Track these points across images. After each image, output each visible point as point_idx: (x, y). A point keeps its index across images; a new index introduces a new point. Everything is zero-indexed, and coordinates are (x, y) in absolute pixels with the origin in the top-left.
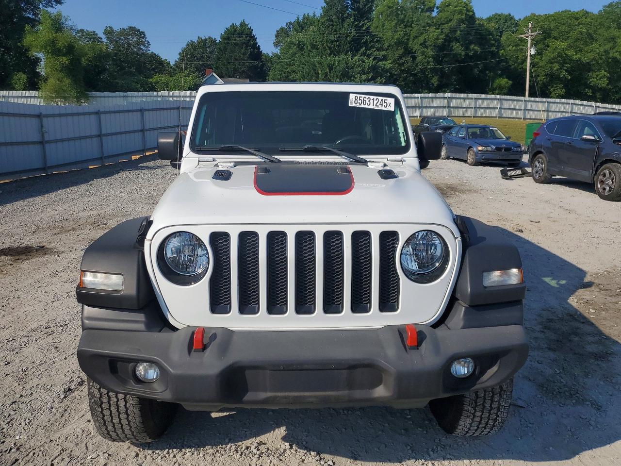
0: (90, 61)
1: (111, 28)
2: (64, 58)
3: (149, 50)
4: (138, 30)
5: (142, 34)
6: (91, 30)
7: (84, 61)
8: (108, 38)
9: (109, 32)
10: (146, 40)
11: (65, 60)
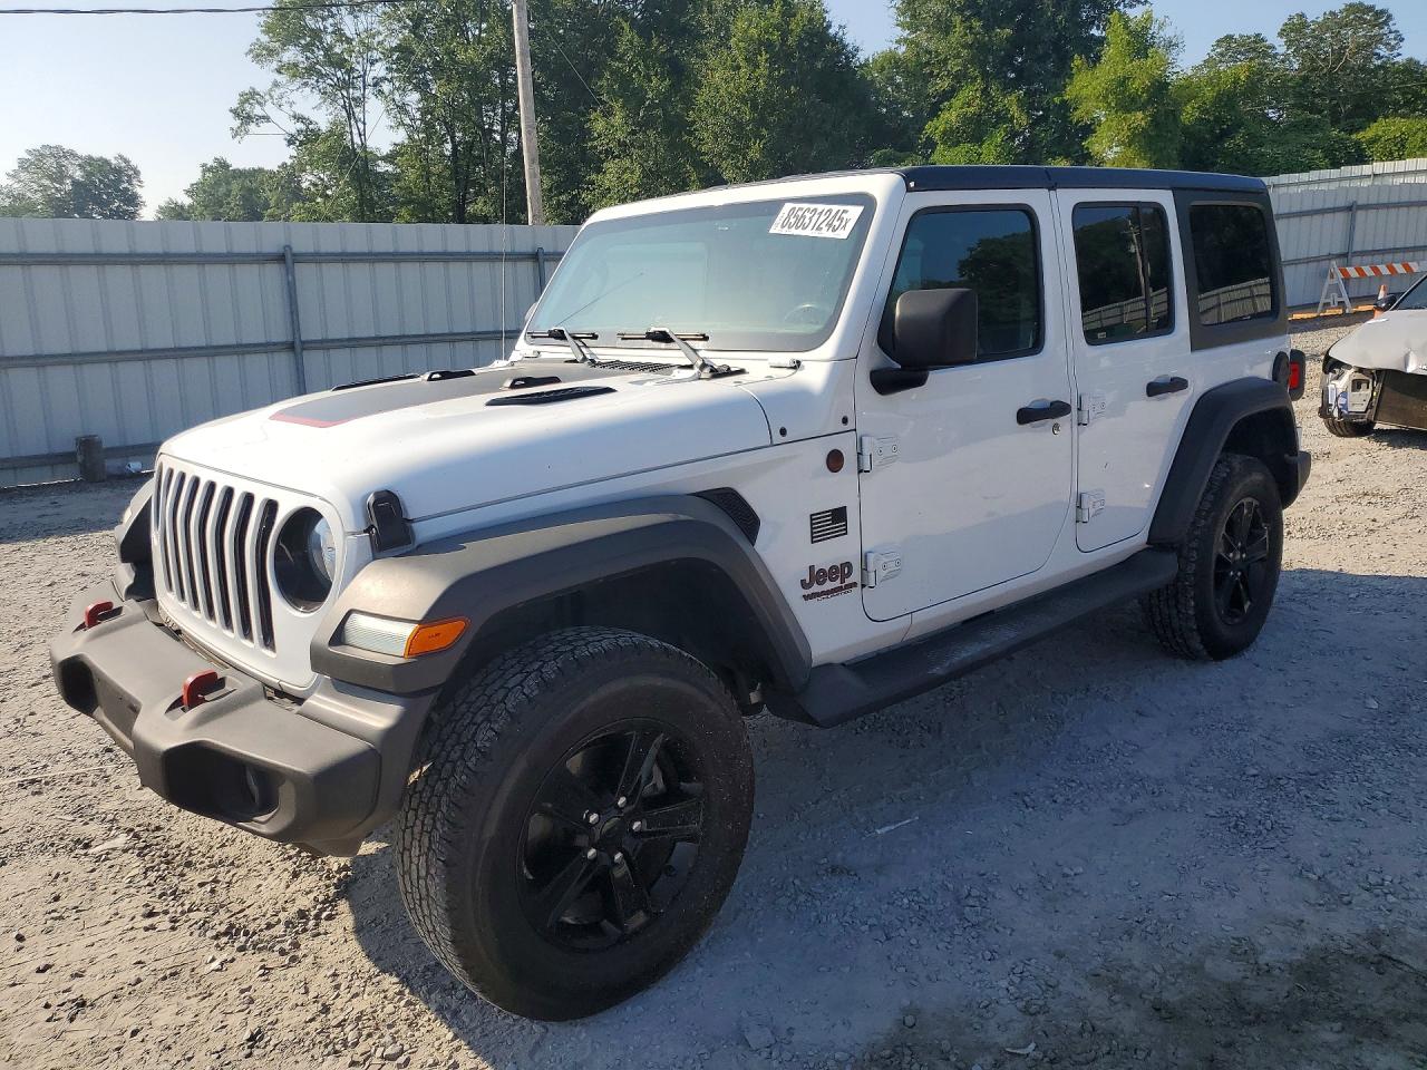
0: (1206, 111)
1: (1302, 16)
2: (1140, 115)
3: (1399, 55)
4: (1371, 9)
5: (1381, 17)
6: (1251, 33)
7: (1189, 114)
8: (1289, 43)
9: (1295, 29)
10: (1393, 28)
11: (1139, 118)
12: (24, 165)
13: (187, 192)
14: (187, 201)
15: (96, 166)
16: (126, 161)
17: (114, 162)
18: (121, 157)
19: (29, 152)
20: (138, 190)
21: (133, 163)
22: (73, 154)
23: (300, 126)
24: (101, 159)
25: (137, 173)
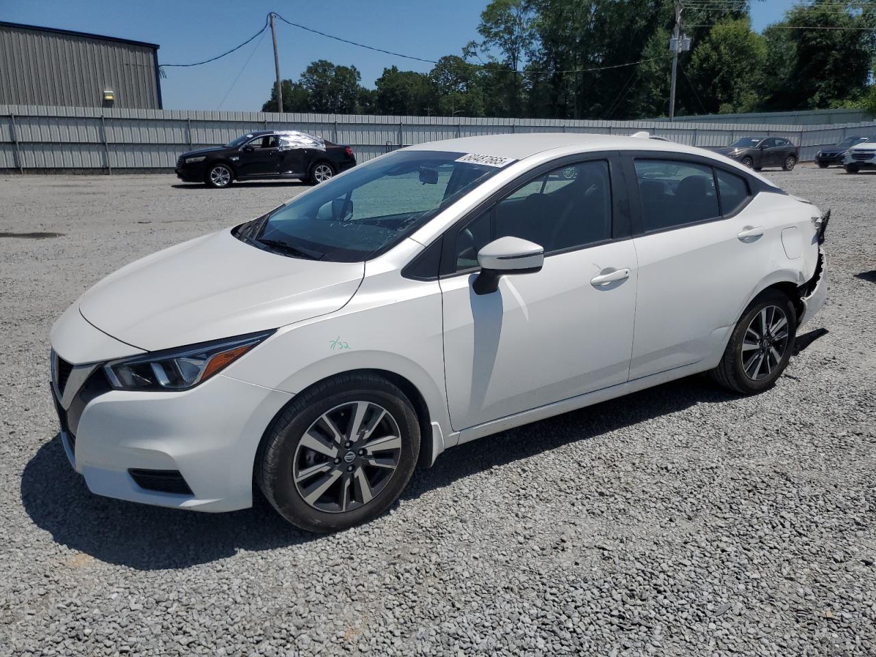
12: (310, 70)
13: (376, 83)
14: (376, 88)
15: (341, 70)
16: (355, 69)
17: (350, 68)
18: (353, 67)
19: (312, 63)
20: (358, 82)
21: (357, 70)
22: (331, 65)
23: (491, 60)
24: (343, 67)
25: (359, 73)
